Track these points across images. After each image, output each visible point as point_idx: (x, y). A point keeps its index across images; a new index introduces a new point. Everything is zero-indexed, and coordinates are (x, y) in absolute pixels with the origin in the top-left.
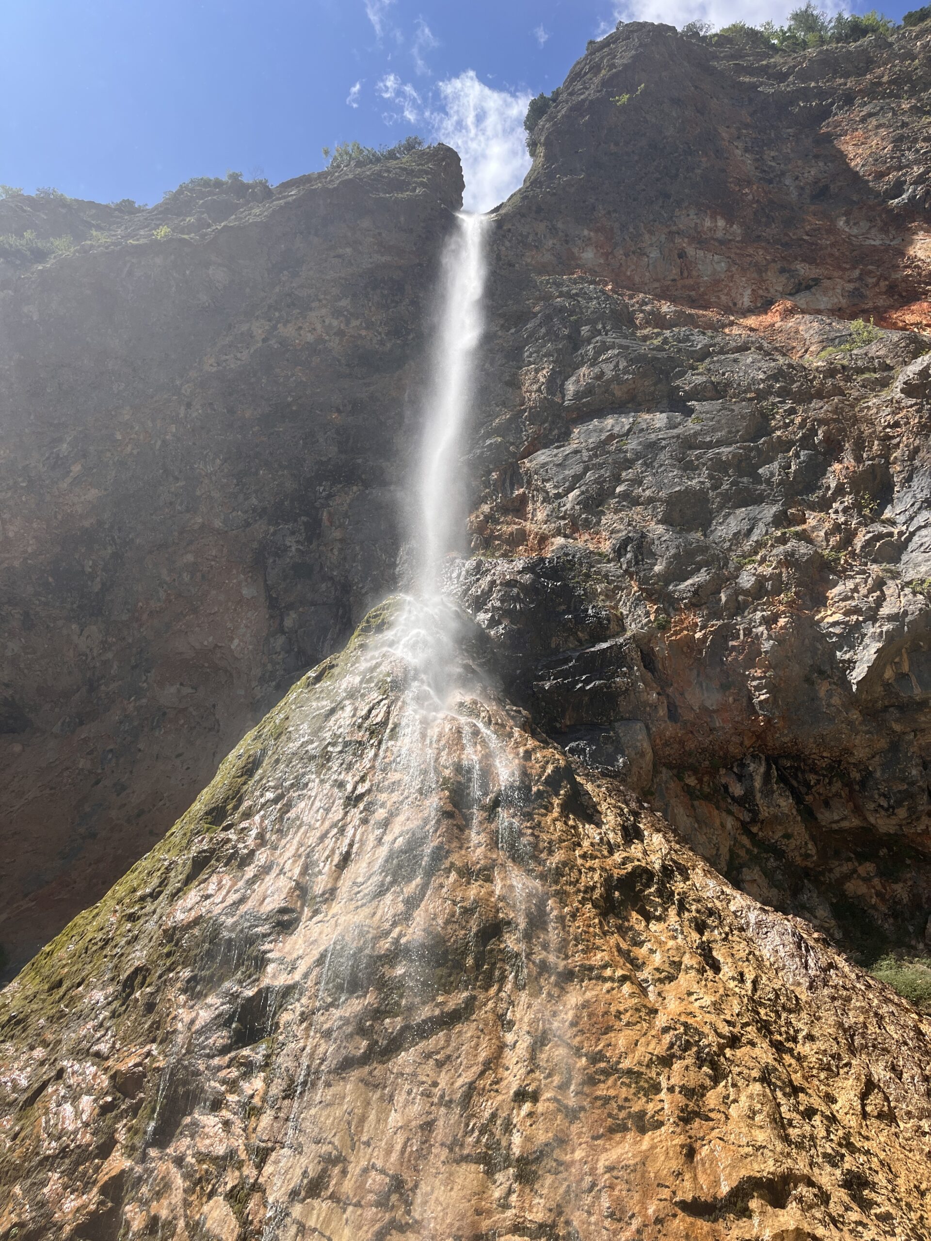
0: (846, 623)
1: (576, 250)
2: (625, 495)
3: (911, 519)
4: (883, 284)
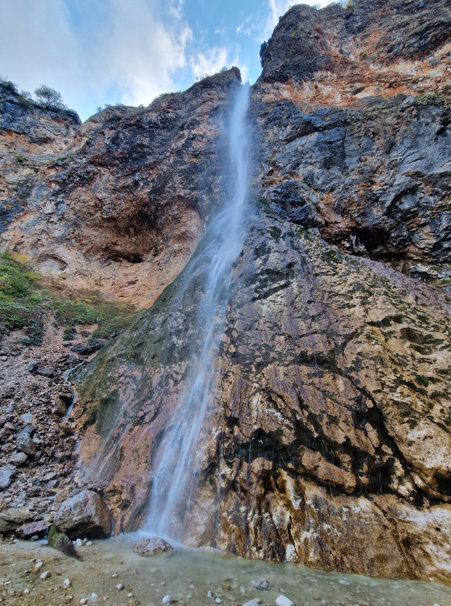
0: (383, 189)
1: (281, 92)
2: (305, 163)
3: (404, 154)
4: (387, 85)
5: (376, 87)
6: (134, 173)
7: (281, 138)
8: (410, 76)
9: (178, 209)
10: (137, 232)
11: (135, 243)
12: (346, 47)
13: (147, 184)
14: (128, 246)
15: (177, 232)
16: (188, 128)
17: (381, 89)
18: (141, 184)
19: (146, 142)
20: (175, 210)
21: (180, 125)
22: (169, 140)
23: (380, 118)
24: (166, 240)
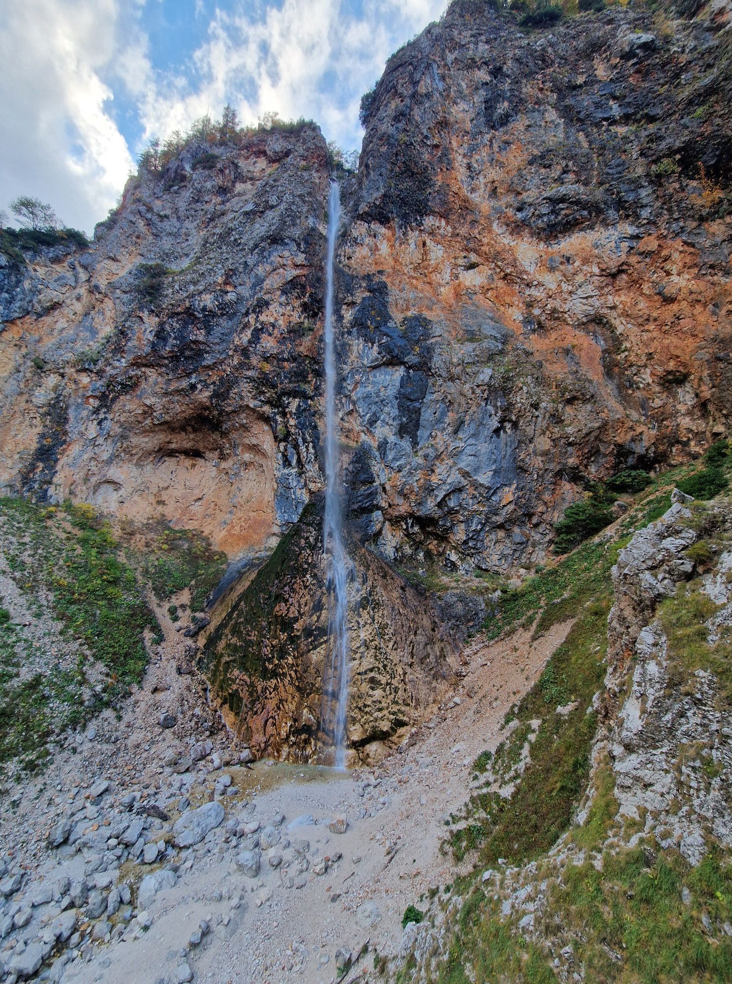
1: (378, 243)
3: (466, 441)
4: (502, 274)
5: (490, 272)
6: (189, 375)
7: (365, 362)
8: (526, 272)
9: (247, 418)
10: (195, 430)
11: (193, 439)
12: (477, 157)
13: (206, 386)
14: (184, 443)
15: (247, 441)
16: (254, 311)
17: (496, 277)
18: (199, 386)
19: (201, 335)
20: (243, 419)
21: (244, 311)
22: (230, 333)
23: (460, 380)
24: (234, 446)
